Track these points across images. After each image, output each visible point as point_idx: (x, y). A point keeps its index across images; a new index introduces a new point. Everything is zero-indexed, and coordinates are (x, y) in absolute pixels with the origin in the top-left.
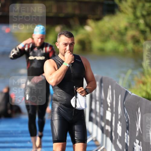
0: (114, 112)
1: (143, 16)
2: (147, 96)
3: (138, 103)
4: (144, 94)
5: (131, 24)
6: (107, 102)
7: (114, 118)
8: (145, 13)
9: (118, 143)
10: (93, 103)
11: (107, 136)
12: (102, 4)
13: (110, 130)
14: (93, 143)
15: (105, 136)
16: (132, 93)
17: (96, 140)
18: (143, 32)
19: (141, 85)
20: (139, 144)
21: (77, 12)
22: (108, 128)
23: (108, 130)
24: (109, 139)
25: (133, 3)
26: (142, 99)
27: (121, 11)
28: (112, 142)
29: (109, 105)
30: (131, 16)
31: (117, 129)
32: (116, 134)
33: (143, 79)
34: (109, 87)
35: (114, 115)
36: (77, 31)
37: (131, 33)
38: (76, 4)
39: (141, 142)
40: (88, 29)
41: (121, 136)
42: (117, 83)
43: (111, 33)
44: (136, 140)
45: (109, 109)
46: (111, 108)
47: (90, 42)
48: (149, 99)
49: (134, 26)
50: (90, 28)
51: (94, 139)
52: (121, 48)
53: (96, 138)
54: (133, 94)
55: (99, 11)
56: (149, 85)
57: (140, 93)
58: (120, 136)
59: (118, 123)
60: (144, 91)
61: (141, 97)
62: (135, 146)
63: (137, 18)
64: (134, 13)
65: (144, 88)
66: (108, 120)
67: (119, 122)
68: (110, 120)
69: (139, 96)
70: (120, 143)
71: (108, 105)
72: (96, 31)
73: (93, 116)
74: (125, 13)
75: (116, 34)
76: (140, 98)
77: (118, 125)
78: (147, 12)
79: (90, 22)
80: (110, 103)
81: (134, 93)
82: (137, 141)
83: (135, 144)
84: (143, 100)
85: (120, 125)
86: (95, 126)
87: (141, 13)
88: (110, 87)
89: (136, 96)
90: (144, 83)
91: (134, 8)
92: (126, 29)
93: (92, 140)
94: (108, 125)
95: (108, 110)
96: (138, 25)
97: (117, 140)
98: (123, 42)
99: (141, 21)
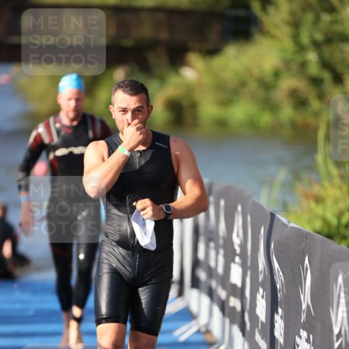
0: (249, 267)
1: (316, 45)
2: (326, 230)
3: (304, 244)
4: (318, 225)
5: (287, 63)
6: (232, 243)
7: (248, 280)
8: (319, 37)
9: (258, 337)
10: (202, 247)
11: (232, 322)
12: (221, 16)
13: (239, 308)
14: (200, 338)
15: (227, 321)
16: (289, 223)
17: (208, 332)
18: (316, 82)
19: (313, 204)
20: (308, 341)
21: (164, 35)
22: (235, 302)
23: (234, 308)
24: (236, 330)
25: (292, 13)
26: (314, 236)
27: (264, 32)
28: (244, 335)
29: (238, 250)
30: (289, 45)
31: (256, 305)
32: (254, 318)
33: (316, 189)
34: (236, 209)
35: (249, 273)
36: (162, 79)
37: (289, 83)
38: (161, 16)
39: (311, 336)
40: (189, 74)
41: (264, 321)
42: (254, 199)
43: (243, 84)
44: (301, 330)
45: (237, 259)
46: (241, 258)
47: (194, 106)
48: (330, 236)
49: (295, 67)
50: (193, 72)
51: (203, 329)
52: (266, 119)
53: (207, 325)
54: (292, 225)
55: (213, 34)
56: (329, 202)
57: (309, 222)
58: (262, 322)
59: (258, 291)
60: (317, 217)
61: (312, 232)
62: (298, 346)
63: (301, 48)
64: (296, 38)
65: (319, 210)
66: (234, 286)
67: (261, 290)
68: (239, 284)
69: (307, 229)
70: (263, 338)
71: (235, 250)
72: (208, 80)
73: (202, 275)
74: (273, 37)
75: (253, 86)
76: (308, 234)
77: (259, 296)
78: (326, 34)
79: (194, 58)
80: (239, 246)
81: (295, 223)
82: (304, 334)
83: (298, 340)
84: (316, 238)
85: (263, 297)
86: (205, 300)
87: (312, 37)
88: (239, 208)
89: (299, 229)
90: (319, 200)
91: (296, 25)
92: (277, 74)
93: (198, 332)
94: (235, 296)
95: (235, 263)
96: (303, 65)
97: (257, 330)
98: (269, 105)
99: (312, 57)
